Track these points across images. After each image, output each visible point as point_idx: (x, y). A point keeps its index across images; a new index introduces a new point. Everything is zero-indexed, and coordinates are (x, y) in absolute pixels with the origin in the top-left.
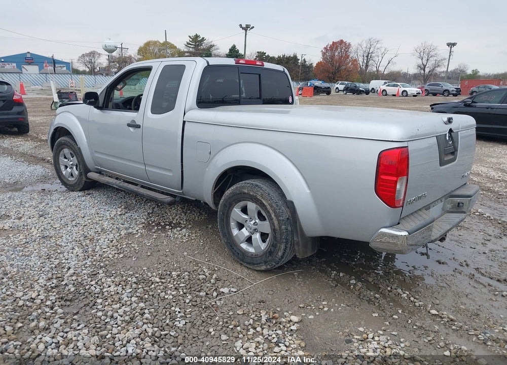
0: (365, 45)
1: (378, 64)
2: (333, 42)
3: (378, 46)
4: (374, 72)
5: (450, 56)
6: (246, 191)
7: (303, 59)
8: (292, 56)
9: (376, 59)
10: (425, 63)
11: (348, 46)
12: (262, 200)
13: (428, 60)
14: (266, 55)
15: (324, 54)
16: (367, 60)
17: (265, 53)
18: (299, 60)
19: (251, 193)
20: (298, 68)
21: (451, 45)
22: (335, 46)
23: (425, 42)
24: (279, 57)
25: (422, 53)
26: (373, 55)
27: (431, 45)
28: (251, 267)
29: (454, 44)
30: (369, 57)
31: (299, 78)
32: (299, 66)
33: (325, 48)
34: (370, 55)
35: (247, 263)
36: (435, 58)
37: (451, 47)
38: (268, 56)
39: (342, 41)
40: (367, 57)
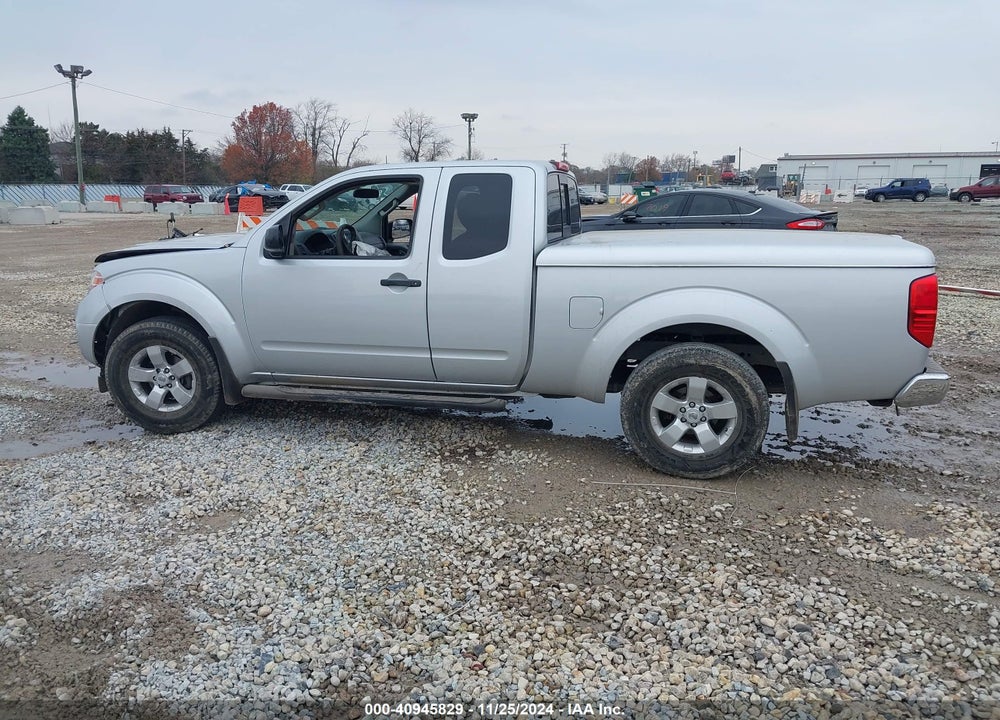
0: (305, 113)
1: (335, 149)
2: (255, 107)
3: (331, 115)
4: (330, 163)
5: (470, 136)
6: (692, 361)
7: (186, 139)
8: (160, 133)
9: (330, 139)
10: (416, 149)
11: (285, 117)
12: (727, 370)
13: (420, 142)
14: (100, 129)
15: (238, 130)
16: (313, 141)
17: (97, 126)
18: (177, 141)
19: (703, 363)
20: (179, 158)
21: (470, 118)
22: (259, 114)
23: (411, 110)
24: (131, 136)
25: (408, 130)
26: (323, 131)
27: (421, 117)
28: (700, 476)
29: (474, 117)
30: (317, 136)
31: (184, 179)
32: (179, 156)
33: (241, 119)
34: (317, 132)
35: (694, 471)
36: (431, 140)
37: (470, 121)
38: (105, 132)
39: (272, 106)
40: (313, 135)
